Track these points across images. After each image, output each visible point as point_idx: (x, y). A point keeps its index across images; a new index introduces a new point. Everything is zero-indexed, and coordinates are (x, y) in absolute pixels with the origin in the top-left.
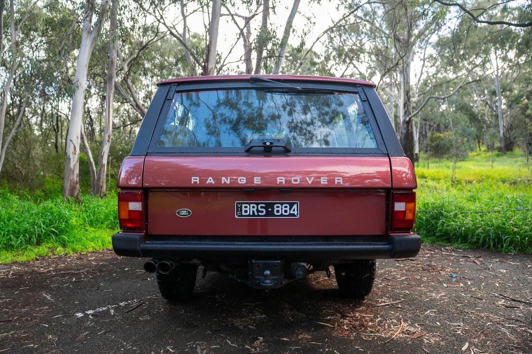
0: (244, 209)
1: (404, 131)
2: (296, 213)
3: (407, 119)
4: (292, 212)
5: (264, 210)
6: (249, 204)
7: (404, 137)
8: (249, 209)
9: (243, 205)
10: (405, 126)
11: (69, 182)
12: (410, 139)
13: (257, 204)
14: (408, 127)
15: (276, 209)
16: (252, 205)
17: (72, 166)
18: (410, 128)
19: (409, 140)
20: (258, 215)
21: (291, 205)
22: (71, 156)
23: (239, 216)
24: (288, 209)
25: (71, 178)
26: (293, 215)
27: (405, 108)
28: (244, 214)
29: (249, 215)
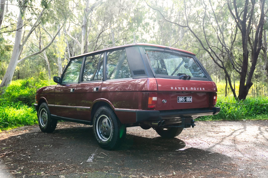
0: (180, 99)
2: (191, 100)
4: (190, 100)
5: (184, 99)
6: (181, 97)
8: (181, 99)
9: (180, 98)
13: (183, 97)
15: (187, 99)
16: (181, 98)
20: (183, 102)
21: (190, 97)
23: (178, 102)
24: (189, 99)
26: (190, 101)
28: (180, 101)
29: (181, 102)
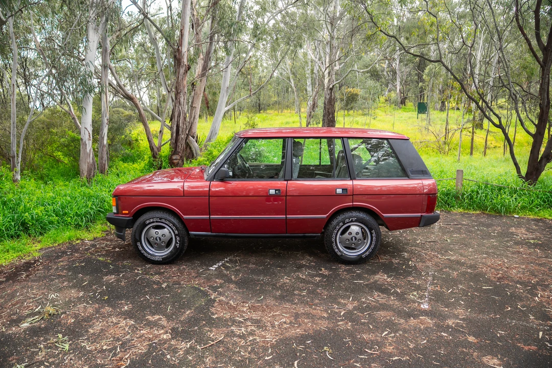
1: (328, 97)
3: (331, 86)
7: (328, 102)
10: (329, 92)
11: (87, 165)
12: (333, 103)
14: (331, 93)
17: (88, 151)
18: (333, 94)
19: (332, 105)
22: (87, 142)
25: (88, 161)
27: (329, 76)
